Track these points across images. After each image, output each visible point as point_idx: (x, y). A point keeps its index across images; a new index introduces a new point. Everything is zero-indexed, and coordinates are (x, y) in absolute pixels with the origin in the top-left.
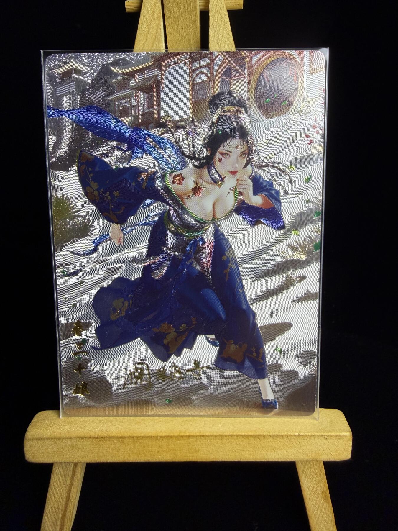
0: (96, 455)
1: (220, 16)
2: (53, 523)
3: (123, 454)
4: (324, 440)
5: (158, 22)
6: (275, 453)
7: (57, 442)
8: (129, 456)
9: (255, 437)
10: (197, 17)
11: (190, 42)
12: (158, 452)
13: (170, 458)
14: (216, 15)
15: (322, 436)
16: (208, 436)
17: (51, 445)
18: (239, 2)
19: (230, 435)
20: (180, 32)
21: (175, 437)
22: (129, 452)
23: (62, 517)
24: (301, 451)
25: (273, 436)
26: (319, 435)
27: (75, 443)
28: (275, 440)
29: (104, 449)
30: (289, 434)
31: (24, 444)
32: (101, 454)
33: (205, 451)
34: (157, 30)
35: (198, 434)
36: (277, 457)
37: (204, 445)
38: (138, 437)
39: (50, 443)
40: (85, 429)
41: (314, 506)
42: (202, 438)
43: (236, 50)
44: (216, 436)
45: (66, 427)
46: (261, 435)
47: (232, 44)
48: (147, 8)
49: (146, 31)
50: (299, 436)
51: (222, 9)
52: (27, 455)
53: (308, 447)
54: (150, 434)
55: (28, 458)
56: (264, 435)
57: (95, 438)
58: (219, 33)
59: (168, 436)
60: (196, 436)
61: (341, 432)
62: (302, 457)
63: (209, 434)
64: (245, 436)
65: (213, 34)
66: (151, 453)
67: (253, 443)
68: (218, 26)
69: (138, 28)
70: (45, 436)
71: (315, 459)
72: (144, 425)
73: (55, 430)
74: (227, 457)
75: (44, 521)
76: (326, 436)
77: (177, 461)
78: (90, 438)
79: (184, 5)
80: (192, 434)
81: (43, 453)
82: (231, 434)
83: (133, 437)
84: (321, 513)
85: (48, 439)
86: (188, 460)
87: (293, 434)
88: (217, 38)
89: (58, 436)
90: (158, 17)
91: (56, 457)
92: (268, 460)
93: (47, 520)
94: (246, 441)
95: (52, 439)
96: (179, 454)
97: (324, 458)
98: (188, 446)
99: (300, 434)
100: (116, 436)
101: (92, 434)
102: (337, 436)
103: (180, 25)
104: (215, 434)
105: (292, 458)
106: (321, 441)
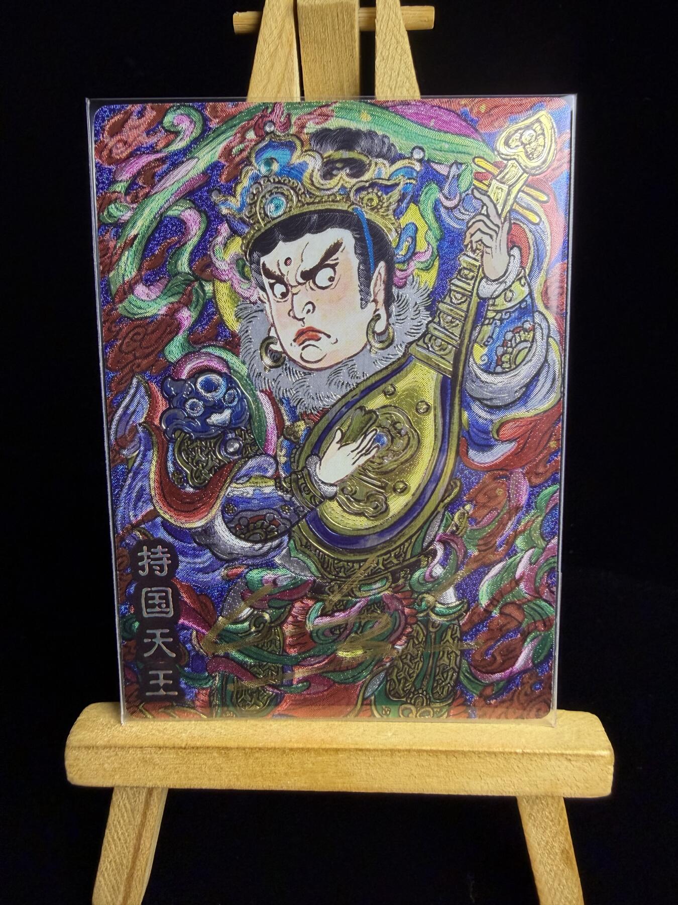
0: (183, 776)
1: (394, 40)
2: (113, 887)
3: (228, 775)
4: (566, 763)
5: (288, 49)
6: (483, 781)
7: (120, 753)
8: (238, 779)
9: (446, 753)
10: (355, 42)
11: (342, 86)
12: (286, 774)
13: (306, 785)
14: (388, 38)
15: (562, 755)
16: (369, 750)
17: (108, 758)
18: (428, 17)
19: (406, 750)
20: (326, 67)
21: (314, 749)
22: (237, 772)
23: (127, 879)
24: (527, 779)
25: (479, 753)
26: (558, 754)
27: (148, 756)
28: (482, 761)
29: (196, 766)
30: (507, 750)
31: (66, 755)
32: (191, 775)
33: (364, 774)
34: (287, 63)
35: (352, 747)
36: (486, 788)
37: (362, 764)
38: (252, 749)
39: (108, 754)
40: (164, 734)
41: (548, 873)
42: (360, 753)
43: (422, 98)
44: (382, 751)
45: (134, 729)
46: (458, 752)
47: (414, 88)
48: (271, 27)
49: (268, 64)
50: (523, 754)
51: (398, 27)
52: (70, 773)
53: (539, 773)
54: (273, 745)
55: (72, 779)
56: (463, 751)
57: (181, 748)
58: (392, 69)
59: (303, 749)
60: (350, 750)
61: (595, 750)
62: (527, 789)
63: (371, 747)
64: (431, 751)
65: (382, 71)
66: (274, 775)
67: (446, 764)
68: (390, 56)
69: (255, 61)
70: (100, 743)
71: (550, 794)
72: (262, 730)
73: (116, 733)
74: (401, 786)
75: (97, 884)
76: (570, 755)
77: (317, 790)
78: (174, 748)
79: (333, 21)
80: (342, 747)
81: (97, 770)
82: (408, 748)
83: (244, 749)
84: (559, 885)
85: (105, 747)
86: (336, 790)
87: (513, 751)
88: (389, 79)
89: (121, 743)
90: (288, 41)
91: (117, 777)
92: (469, 793)
93: (103, 883)
94: (432, 760)
95: (111, 747)
96: (320, 778)
97: (565, 791)
98: (336, 766)
99: (525, 751)
100: (217, 745)
101: (178, 742)
102: (588, 756)
103: (325, 56)
104: (381, 747)
105: (511, 790)
106: (559, 763)
